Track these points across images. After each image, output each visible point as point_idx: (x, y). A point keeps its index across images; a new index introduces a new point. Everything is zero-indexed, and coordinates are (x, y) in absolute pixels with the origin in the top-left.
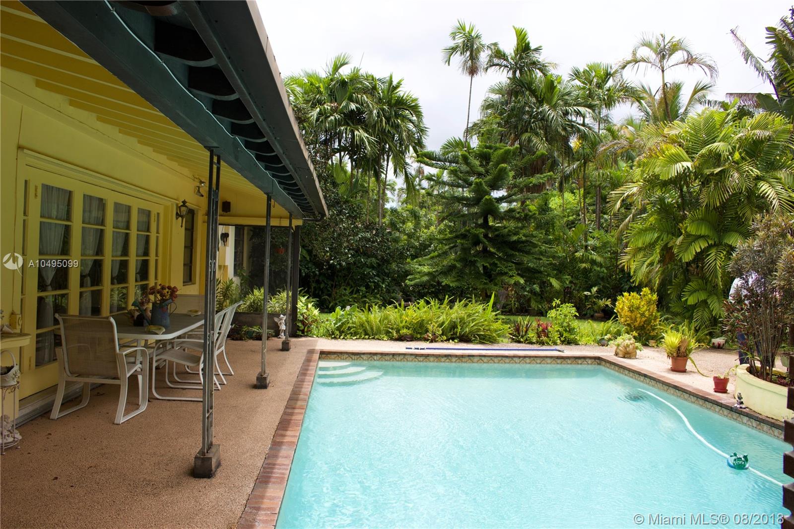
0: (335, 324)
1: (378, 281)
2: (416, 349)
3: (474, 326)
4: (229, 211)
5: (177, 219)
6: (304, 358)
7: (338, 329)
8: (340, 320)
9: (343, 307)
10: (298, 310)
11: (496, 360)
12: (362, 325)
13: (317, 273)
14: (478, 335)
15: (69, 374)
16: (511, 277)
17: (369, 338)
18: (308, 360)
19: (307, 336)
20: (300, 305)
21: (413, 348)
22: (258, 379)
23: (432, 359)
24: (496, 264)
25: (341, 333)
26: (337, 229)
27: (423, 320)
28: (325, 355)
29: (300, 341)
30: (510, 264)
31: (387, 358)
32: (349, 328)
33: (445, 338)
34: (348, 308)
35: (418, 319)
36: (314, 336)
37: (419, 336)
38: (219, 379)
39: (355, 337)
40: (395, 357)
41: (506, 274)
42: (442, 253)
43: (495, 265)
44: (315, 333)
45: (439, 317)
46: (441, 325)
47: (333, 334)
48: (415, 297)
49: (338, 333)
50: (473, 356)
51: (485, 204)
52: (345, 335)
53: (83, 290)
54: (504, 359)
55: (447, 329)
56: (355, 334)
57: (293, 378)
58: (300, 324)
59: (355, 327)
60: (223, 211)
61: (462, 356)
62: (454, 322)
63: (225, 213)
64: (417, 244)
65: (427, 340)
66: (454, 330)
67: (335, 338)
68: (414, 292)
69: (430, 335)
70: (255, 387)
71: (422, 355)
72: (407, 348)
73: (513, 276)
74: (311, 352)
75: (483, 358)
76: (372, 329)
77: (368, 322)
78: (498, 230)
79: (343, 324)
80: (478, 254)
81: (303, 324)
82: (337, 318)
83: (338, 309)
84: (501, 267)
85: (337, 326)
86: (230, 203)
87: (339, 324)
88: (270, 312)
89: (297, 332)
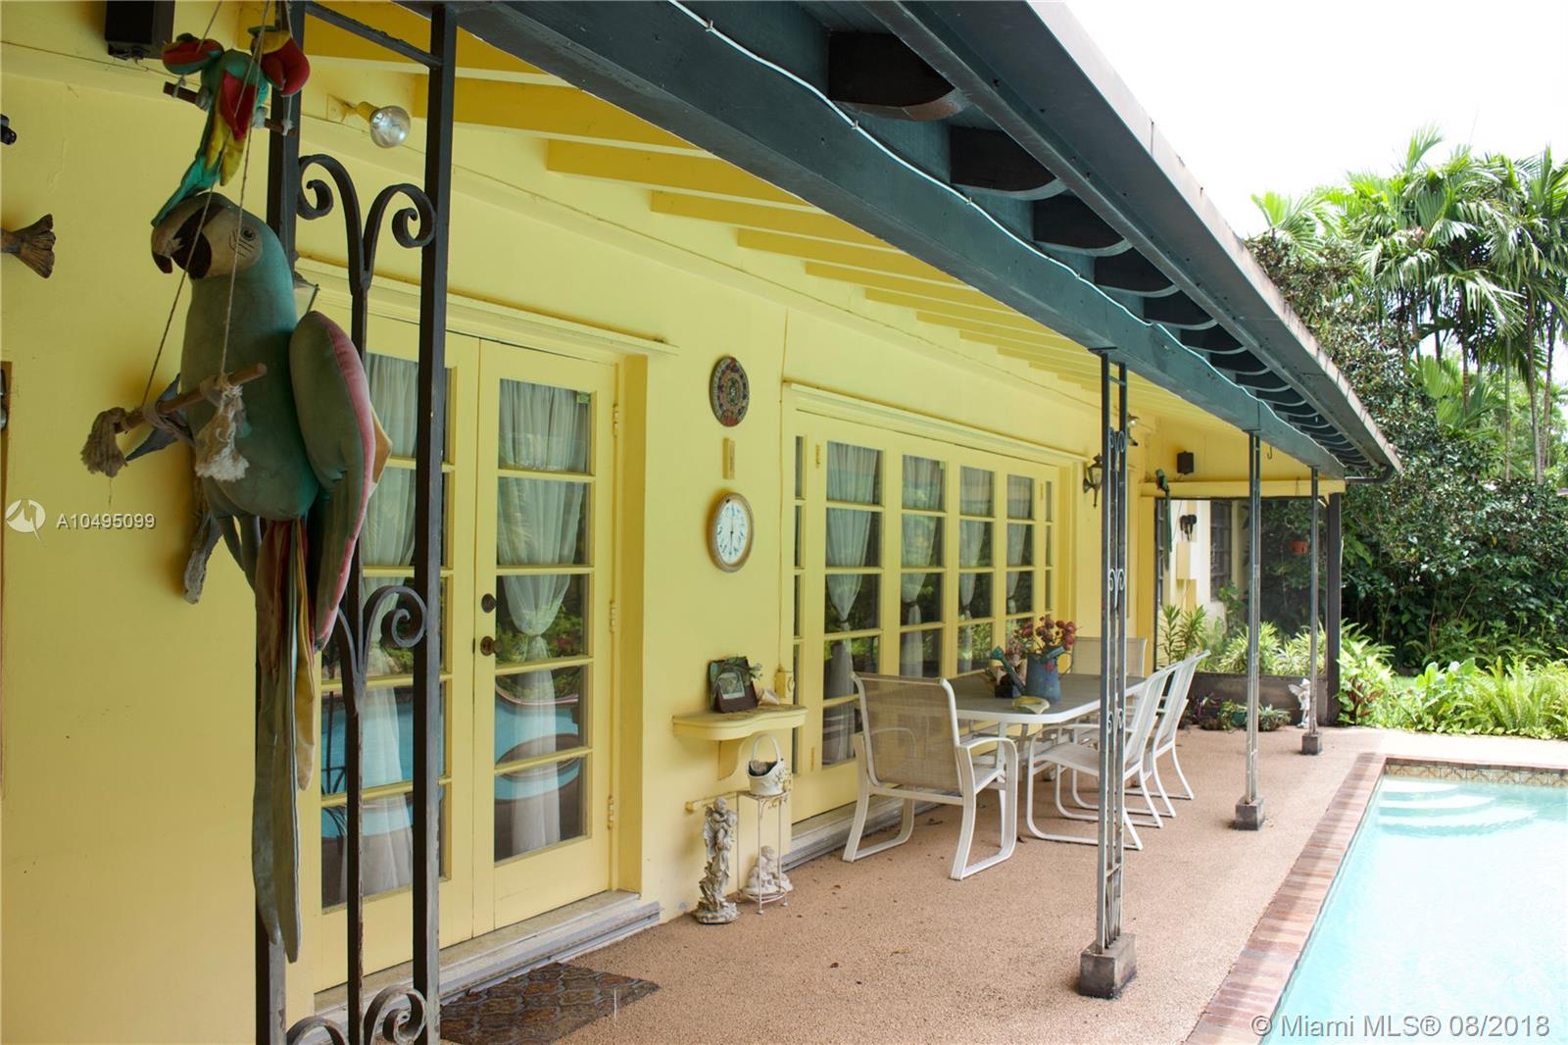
0: (1426, 700)
1: (1538, 607)
4: (1192, 471)
5: (1085, 491)
6: (1347, 771)
7: (1431, 711)
8: (1436, 692)
9: (1443, 666)
10: (1342, 671)
12: (1488, 704)
13: (1393, 591)
15: (875, 782)
17: (1504, 734)
18: (1357, 776)
19: (1361, 724)
20: (1344, 658)
22: (1238, 809)
25: (1439, 719)
26: (1432, 496)
28: (1395, 765)
29: (1344, 735)
31: (1545, 778)
32: (1457, 710)
34: (1454, 666)
36: (1378, 725)
38: (1161, 806)
39: (1472, 731)
40: (1564, 777)
44: (1381, 718)
47: (1420, 721)
49: (1430, 719)
52: (1449, 725)
53: (906, 629)
56: (1473, 723)
57: (1318, 813)
58: (1345, 700)
59: (1472, 708)
60: (1179, 471)
63: (1183, 476)
67: (1424, 730)
70: (1234, 826)
74: (1366, 758)
76: (1512, 713)
77: (1502, 697)
79: (1442, 701)
81: (1354, 701)
82: (1429, 688)
83: (1432, 668)
85: (1428, 704)
86: (1191, 455)
87: (1433, 701)
88: (1281, 674)
89: (1338, 716)
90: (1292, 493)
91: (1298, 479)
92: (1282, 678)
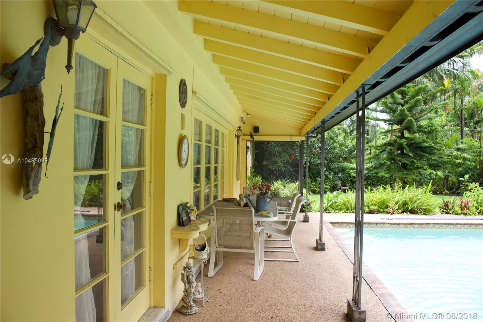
0: (328, 203)
1: (328, 174)
2: (387, 219)
3: (419, 203)
4: (258, 132)
5: (235, 138)
7: (331, 206)
8: (331, 201)
9: (332, 193)
11: (444, 226)
12: (344, 204)
13: (291, 170)
14: (422, 209)
15: (217, 246)
16: (425, 170)
17: (350, 212)
21: (385, 219)
23: (401, 226)
24: (414, 162)
25: (332, 209)
27: (384, 200)
30: (423, 162)
31: (372, 225)
32: (337, 206)
33: (400, 211)
34: (335, 193)
35: (381, 199)
36: (314, 211)
37: (382, 210)
39: (342, 212)
40: (377, 225)
41: (421, 168)
42: (376, 155)
43: (412, 162)
45: (394, 198)
46: (396, 203)
47: (327, 210)
48: (349, 184)
49: (330, 209)
50: (429, 224)
51: (407, 123)
52: (335, 211)
54: (450, 225)
55: (401, 206)
56: (341, 209)
59: (340, 205)
60: (254, 132)
61: (422, 224)
62: (405, 201)
63: (255, 134)
64: (346, 150)
65: (389, 213)
66: (405, 206)
67: (329, 212)
68: (348, 180)
69: (391, 210)
70: (316, 249)
71: (395, 224)
72: (381, 219)
73: (427, 169)
75: (436, 225)
76: (351, 206)
77: (348, 201)
78: (414, 140)
79: (333, 203)
80: (398, 155)
82: (328, 199)
83: (328, 193)
84: (418, 164)
86: (258, 127)
87: (330, 203)
88: (285, 196)
89: (303, 209)
90: (290, 140)
91: (291, 136)
92: (286, 198)
